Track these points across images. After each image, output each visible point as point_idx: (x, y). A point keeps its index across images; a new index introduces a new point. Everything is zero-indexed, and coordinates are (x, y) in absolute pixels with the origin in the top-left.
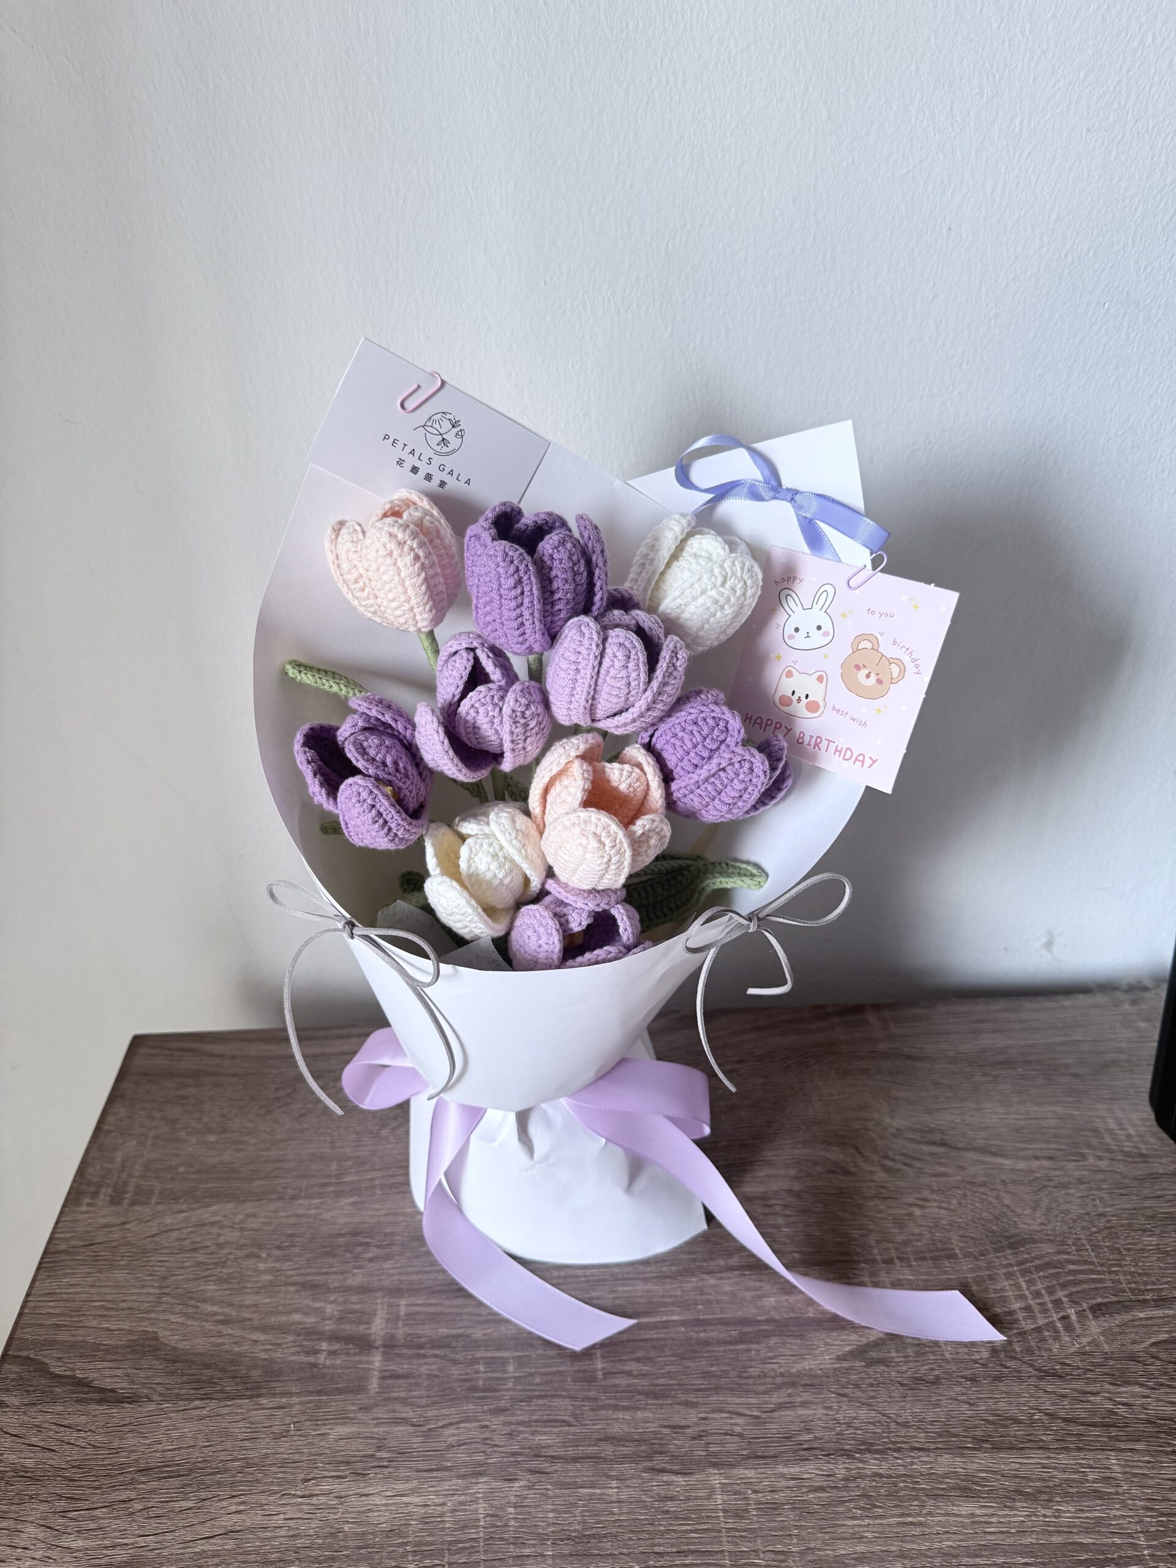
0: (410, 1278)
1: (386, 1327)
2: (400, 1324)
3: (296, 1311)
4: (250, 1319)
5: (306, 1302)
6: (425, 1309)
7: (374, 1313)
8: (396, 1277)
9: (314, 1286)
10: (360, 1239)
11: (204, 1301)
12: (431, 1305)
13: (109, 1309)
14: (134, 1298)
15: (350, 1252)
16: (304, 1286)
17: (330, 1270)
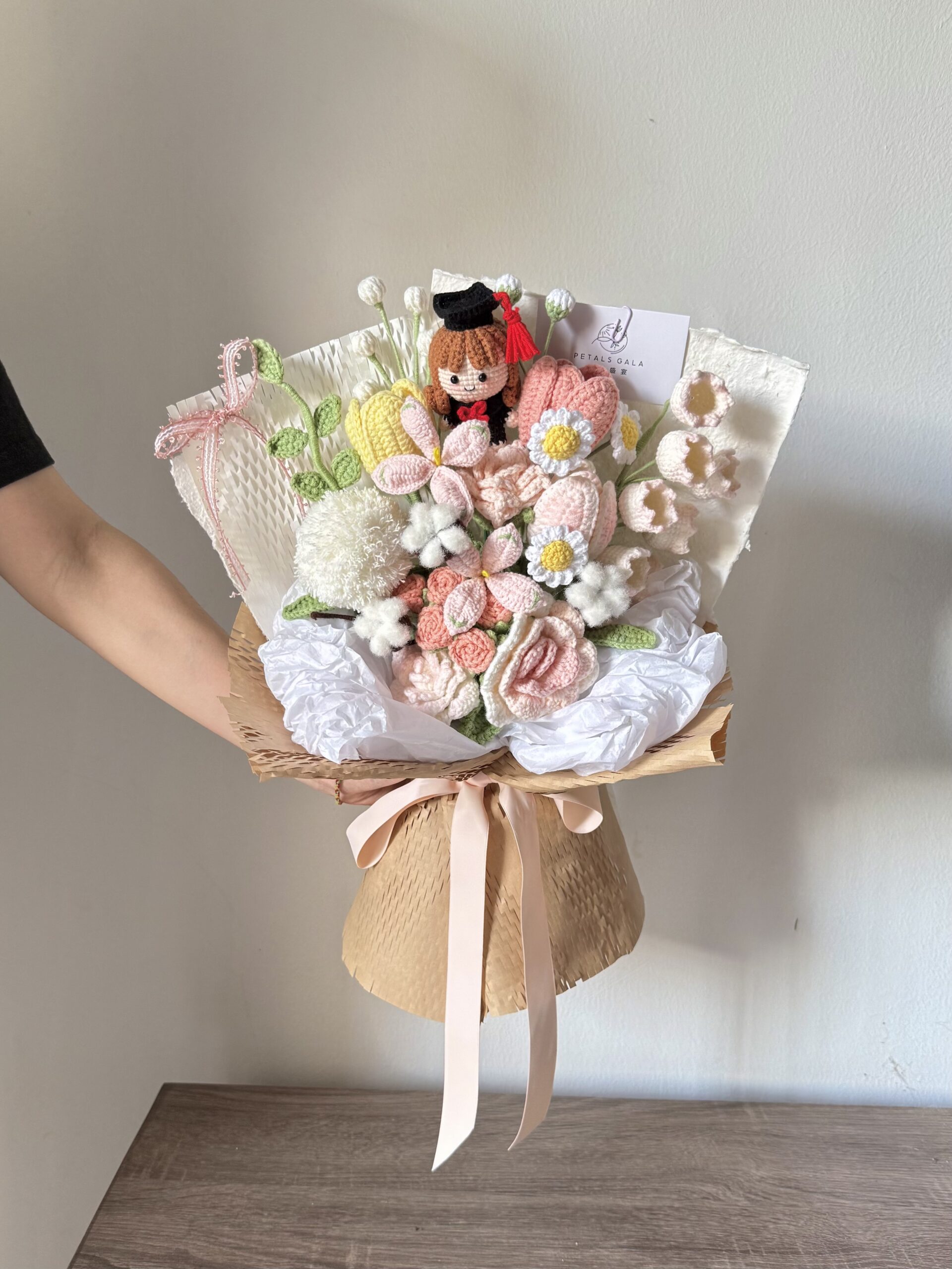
0: (376, 1234)
1: (357, 1260)
2: (368, 1259)
3: (291, 1246)
4: (256, 1248)
5: (297, 1242)
6: (386, 1252)
7: (349, 1251)
8: (366, 1233)
9: (303, 1234)
10: (338, 1210)
11: (222, 1236)
12: (391, 1250)
13: (152, 1235)
14: (171, 1230)
15: (331, 1217)
16: (296, 1233)
17: (315, 1226)
